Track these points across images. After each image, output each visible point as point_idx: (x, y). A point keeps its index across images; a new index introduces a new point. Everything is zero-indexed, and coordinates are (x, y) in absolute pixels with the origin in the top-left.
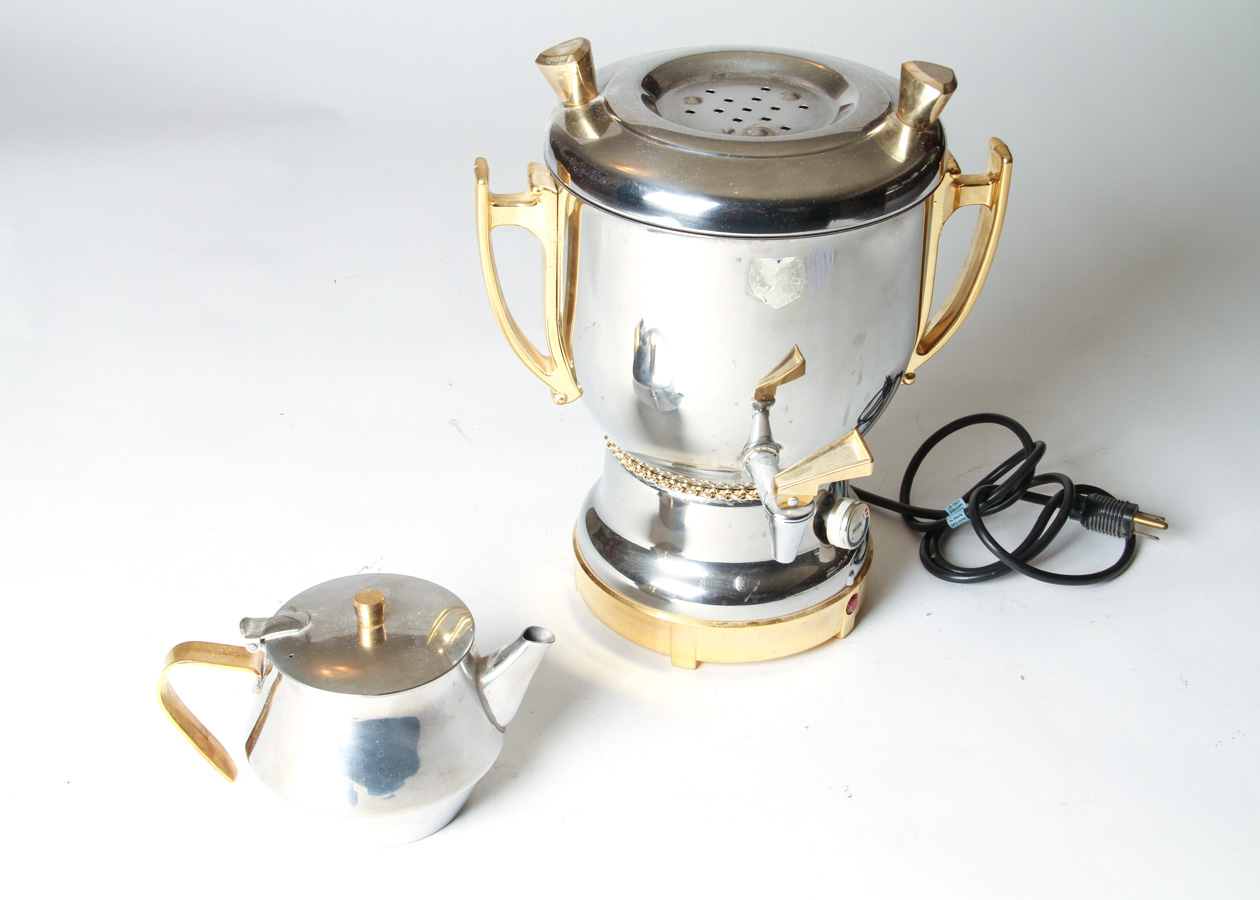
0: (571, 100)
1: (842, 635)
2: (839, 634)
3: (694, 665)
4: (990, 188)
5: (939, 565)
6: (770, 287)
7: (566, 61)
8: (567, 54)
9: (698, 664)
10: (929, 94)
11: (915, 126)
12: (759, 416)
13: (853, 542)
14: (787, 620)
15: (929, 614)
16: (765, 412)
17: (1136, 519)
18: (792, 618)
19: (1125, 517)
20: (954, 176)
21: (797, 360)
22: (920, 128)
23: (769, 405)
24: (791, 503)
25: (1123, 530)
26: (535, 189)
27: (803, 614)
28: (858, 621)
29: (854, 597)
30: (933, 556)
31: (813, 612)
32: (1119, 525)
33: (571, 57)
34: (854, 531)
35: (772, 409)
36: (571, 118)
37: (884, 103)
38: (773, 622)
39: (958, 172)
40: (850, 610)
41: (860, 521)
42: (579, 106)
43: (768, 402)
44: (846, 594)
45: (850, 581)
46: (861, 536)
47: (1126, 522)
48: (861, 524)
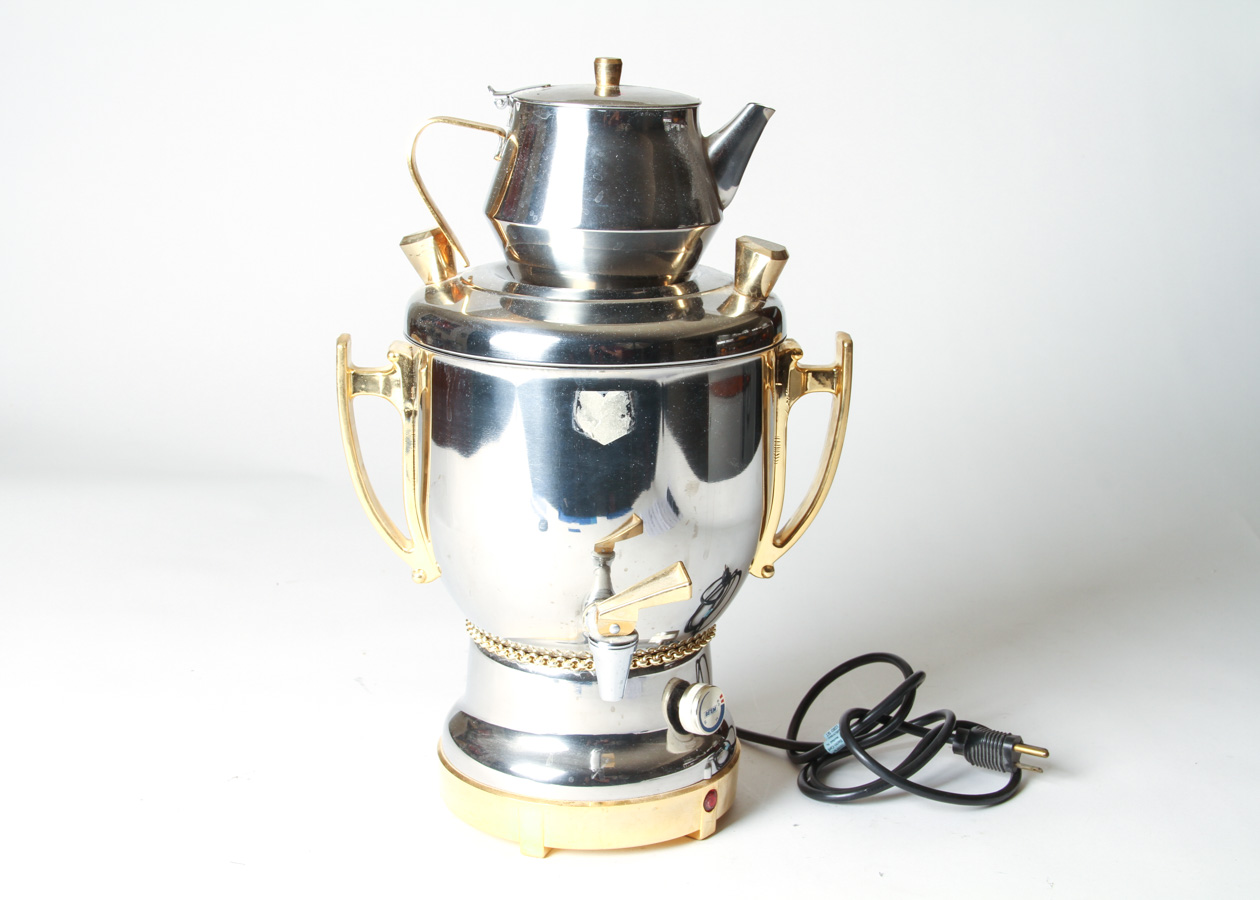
0: (430, 279)
1: (701, 836)
2: (698, 832)
3: (543, 853)
5: (815, 787)
6: (597, 422)
7: (423, 239)
8: (426, 232)
9: (550, 851)
11: (748, 297)
12: (600, 571)
13: (708, 726)
14: (636, 802)
16: (607, 568)
17: (1017, 748)
18: (642, 801)
19: (1005, 745)
23: (609, 559)
24: (613, 631)
25: (1005, 761)
27: (655, 798)
28: (722, 824)
29: (712, 794)
30: (809, 779)
31: (664, 797)
33: (428, 235)
34: (707, 714)
35: (614, 565)
36: (430, 293)
38: (621, 803)
40: (709, 807)
41: (713, 706)
42: (437, 284)
43: (608, 556)
44: (701, 787)
45: (707, 774)
46: (716, 723)
47: (1007, 750)
48: (715, 709)
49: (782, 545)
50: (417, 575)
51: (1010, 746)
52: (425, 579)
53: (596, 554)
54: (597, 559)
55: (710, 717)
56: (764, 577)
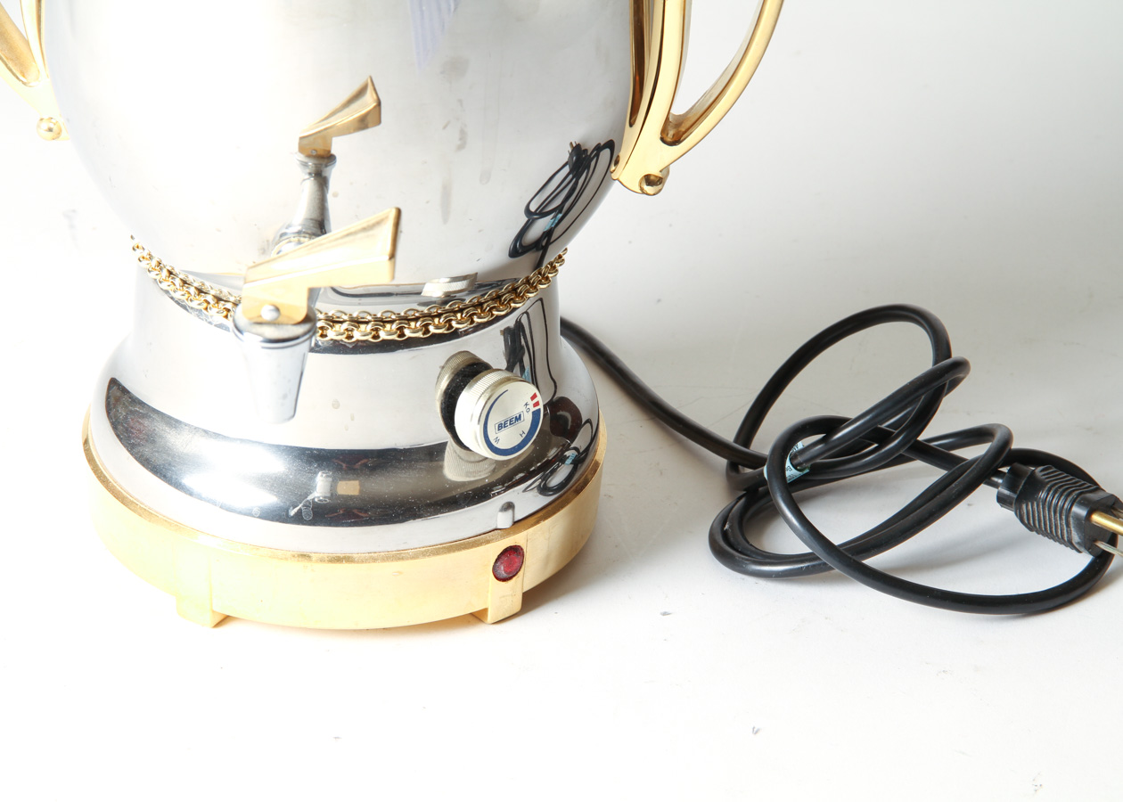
1: (491, 617)
2: (484, 611)
9: (225, 619)
12: (309, 186)
13: (503, 444)
14: (363, 561)
15: (665, 614)
16: (321, 180)
17: (1098, 519)
18: (375, 560)
19: (1076, 509)
21: (368, 103)
24: (268, 315)
25: (1076, 538)
27: (398, 556)
28: (533, 599)
29: (512, 552)
32: (1068, 525)
34: (501, 427)
35: (335, 174)
38: (338, 559)
40: (503, 574)
41: (515, 413)
43: (324, 162)
44: (488, 542)
45: (504, 520)
46: (520, 439)
47: (1077, 518)
48: (518, 418)
49: (676, 141)
50: (45, 125)
51: (1082, 512)
52: (59, 134)
53: (302, 157)
54: (305, 165)
55: (505, 432)
56: (643, 192)
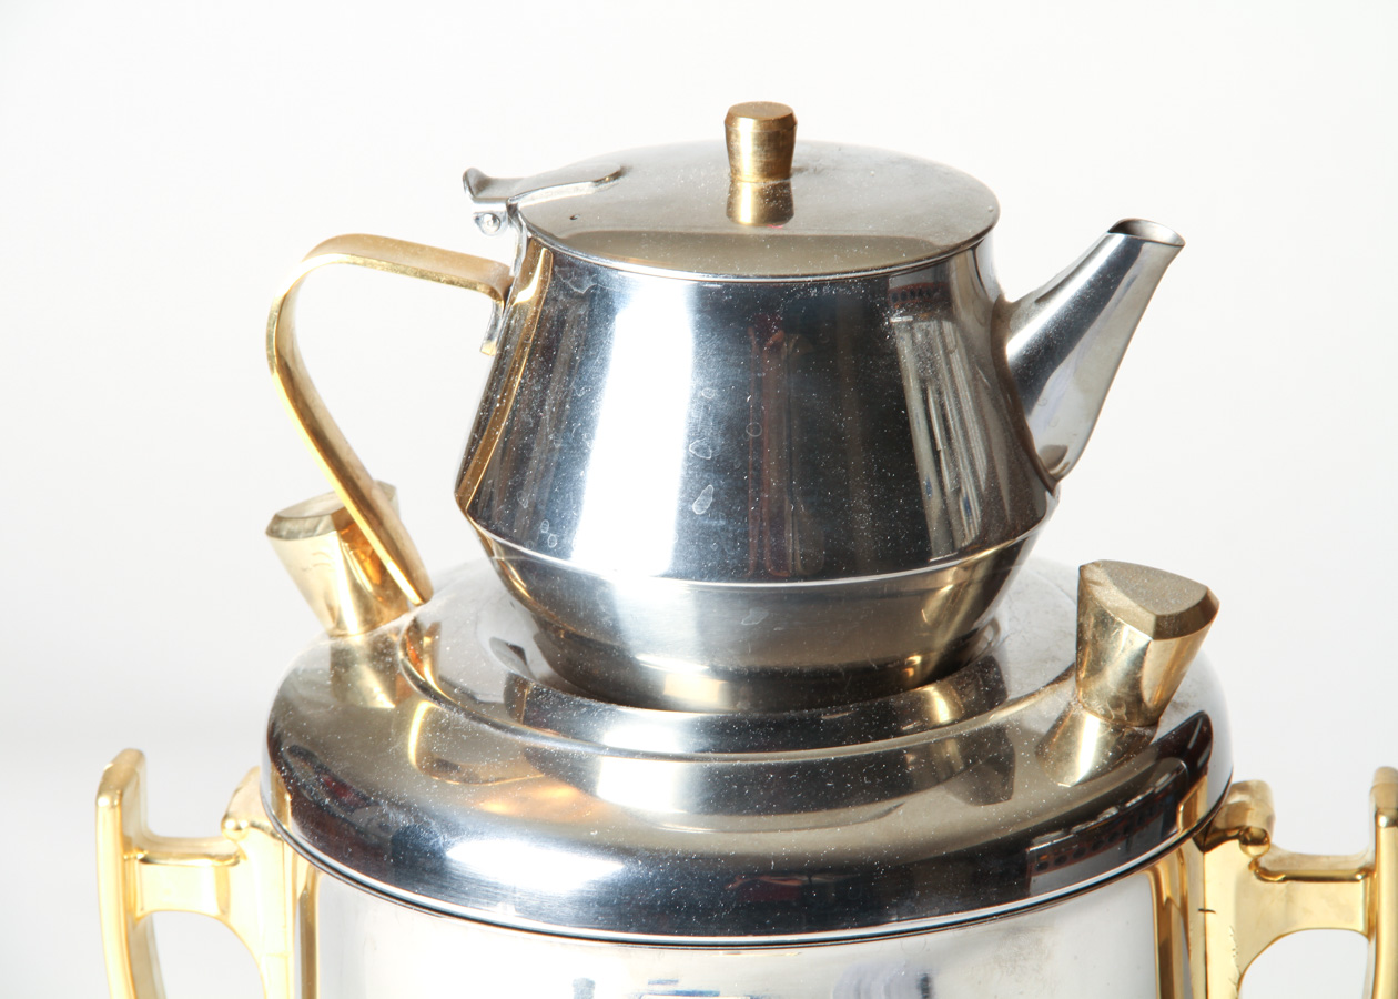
0: (339, 623)
4: (1355, 892)
7: (315, 528)
8: (320, 516)
10: (1131, 638)
11: (1106, 716)
20: (1253, 850)
22: (1118, 719)
26: (230, 824)
33: (327, 520)
37: (1054, 659)
39: (1261, 840)
42: (357, 637)
